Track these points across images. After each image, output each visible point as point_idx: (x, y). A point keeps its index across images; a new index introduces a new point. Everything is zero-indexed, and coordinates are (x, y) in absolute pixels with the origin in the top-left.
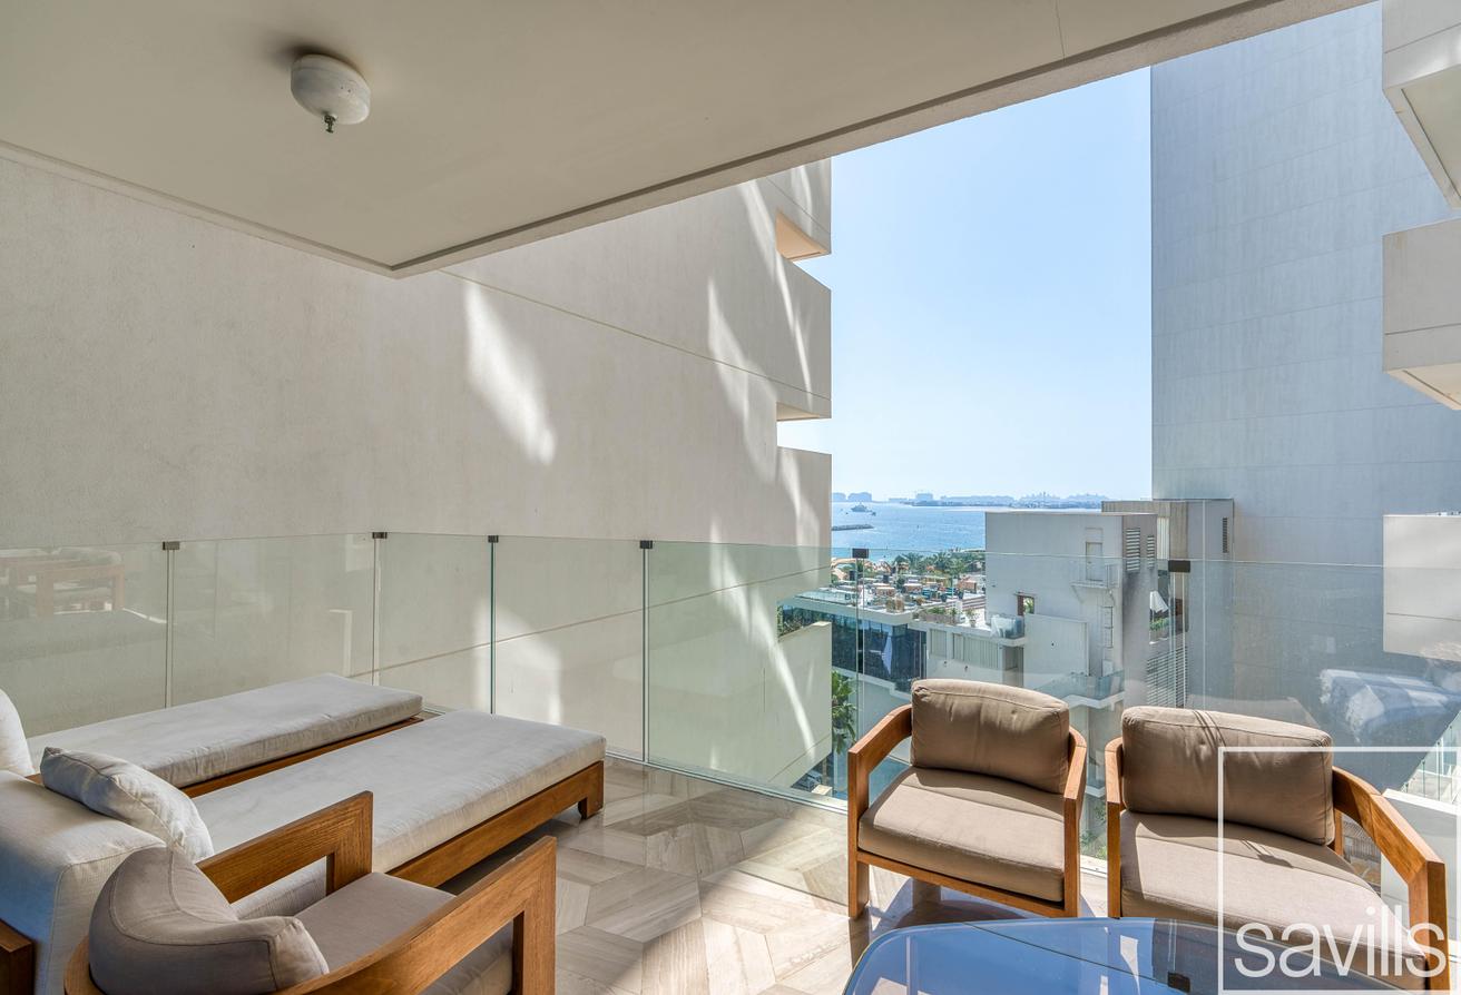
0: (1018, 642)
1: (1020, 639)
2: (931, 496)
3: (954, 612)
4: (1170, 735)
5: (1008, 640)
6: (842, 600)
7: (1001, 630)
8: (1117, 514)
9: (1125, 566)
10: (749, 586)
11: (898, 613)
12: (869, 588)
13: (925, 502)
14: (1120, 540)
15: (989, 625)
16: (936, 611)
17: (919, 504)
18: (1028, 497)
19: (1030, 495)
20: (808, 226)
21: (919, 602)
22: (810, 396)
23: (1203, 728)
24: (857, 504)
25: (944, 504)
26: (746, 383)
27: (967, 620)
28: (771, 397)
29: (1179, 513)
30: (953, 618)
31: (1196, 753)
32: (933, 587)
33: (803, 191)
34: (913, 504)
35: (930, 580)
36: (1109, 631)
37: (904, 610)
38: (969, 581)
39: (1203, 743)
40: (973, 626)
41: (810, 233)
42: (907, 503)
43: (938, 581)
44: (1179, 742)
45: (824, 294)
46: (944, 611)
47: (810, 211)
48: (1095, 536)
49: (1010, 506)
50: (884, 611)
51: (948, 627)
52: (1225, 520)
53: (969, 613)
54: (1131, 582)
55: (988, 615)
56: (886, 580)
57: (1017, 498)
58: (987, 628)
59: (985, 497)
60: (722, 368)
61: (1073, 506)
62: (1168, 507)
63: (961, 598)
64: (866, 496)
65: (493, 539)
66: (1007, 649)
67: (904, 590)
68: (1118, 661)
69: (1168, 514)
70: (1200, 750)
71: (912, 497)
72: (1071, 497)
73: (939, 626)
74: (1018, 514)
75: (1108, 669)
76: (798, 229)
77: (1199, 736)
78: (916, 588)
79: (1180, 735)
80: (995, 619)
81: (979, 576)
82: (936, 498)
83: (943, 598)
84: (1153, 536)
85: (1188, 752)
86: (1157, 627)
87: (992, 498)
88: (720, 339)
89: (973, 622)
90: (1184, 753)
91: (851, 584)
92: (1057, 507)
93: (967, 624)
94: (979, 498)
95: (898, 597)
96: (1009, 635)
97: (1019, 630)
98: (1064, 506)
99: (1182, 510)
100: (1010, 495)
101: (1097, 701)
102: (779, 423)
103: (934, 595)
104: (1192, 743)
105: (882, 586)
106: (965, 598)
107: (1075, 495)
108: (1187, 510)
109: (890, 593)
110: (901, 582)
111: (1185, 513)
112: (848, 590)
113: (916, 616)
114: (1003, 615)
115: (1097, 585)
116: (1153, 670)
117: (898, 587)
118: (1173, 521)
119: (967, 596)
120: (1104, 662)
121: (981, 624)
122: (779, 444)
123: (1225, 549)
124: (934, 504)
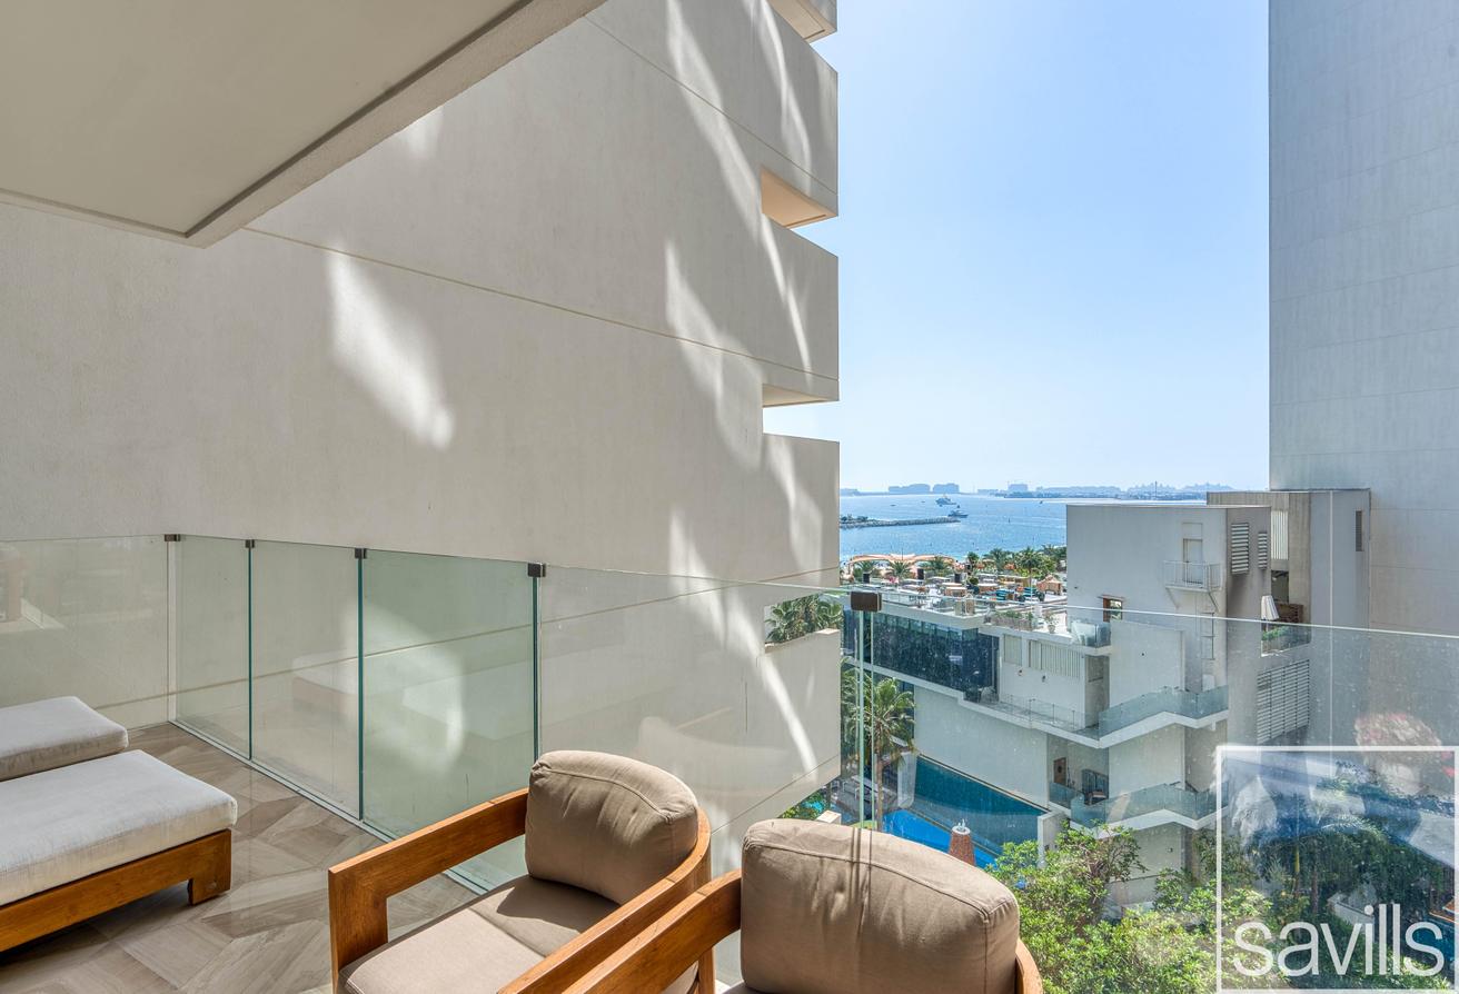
0: (1102, 651)
1: (1105, 648)
2: (1026, 486)
3: (1031, 616)
4: (796, 874)
5: (1090, 648)
6: (906, 600)
7: (1083, 637)
8: (1219, 506)
9: (1230, 565)
10: (723, 590)
11: (968, 616)
12: (938, 587)
13: (1019, 493)
14: (1224, 537)
15: (1070, 631)
16: (1010, 615)
17: (1012, 496)
18: (1137, 487)
19: (1140, 486)
20: (806, 183)
21: (992, 605)
22: (809, 377)
23: (852, 863)
24: (941, 496)
25: (1040, 496)
26: (719, 364)
27: (1046, 625)
28: (755, 376)
29: (1299, 505)
30: (1030, 624)
31: (827, 905)
32: (1010, 587)
33: (800, 146)
34: (1005, 495)
35: (1009, 580)
36: (1209, 641)
37: (974, 613)
38: (1052, 581)
39: (841, 889)
40: (1052, 632)
41: (807, 192)
42: (997, 495)
43: (1018, 581)
44: (807, 885)
45: (829, 263)
46: (1019, 615)
47: (807, 168)
48: (1194, 533)
49: (1116, 497)
50: (952, 614)
51: (1024, 632)
52: (1359, 514)
53: (1047, 618)
54: (1236, 584)
55: (1069, 620)
56: (957, 579)
57: (1124, 489)
58: (1067, 635)
59: (1086, 488)
60: (689, 347)
61: (1189, 498)
62: (1286, 499)
63: (1041, 600)
64: (953, 488)
65: (250, 544)
66: (1090, 659)
67: (977, 591)
68: (1221, 674)
69: (1286, 506)
70: (833, 901)
71: (1005, 488)
72: (1188, 487)
73: (1014, 632)
74: (1124, 506)
75: (1209, 683)
76: (792, 188)
77: (840, 877)
78: (990, 589)
79: (813, 873)
80: (1076, 625)
81: (1062, 575)
82: (1032, 489)
83: (1021, 599)
84: (1266, 532)
85: (815, 904)
86: (1271, 638)
87: (1094, 488)
88: (683, 308)
89: (1052, 628)
90: (809, 903)
91: (920, 583)
92: (1172, 499)
93: (1045, 630)
94: (1080, 488)
95: (970, 597)
96: (1092, 642)
97: (1104, 638)
98: (1180, 497)
99: (1303, 502)
100: (1117, 486)
101: (1194, 720)
102: (764, 409)
103: (1010, 597)
104: (826, 887)
105: (954, 586)
106: (1046, 600)
107: (1192, 485)
108: (1310, 502)
109: (961, 594)
110: (974, 581)
111: (1307, 505)
112: (913, 589)
113: (988, 620)
114: (1085, 621)
115: (1193, 587)
116: (1268, 686)
117: (969, 588)
118: (1292, 513)
119: (1049, 598)
120: (1205, 677)
121: (1061, 629)
122: (765, 431)
123: (1359, 546)
124: (1029, 495)
